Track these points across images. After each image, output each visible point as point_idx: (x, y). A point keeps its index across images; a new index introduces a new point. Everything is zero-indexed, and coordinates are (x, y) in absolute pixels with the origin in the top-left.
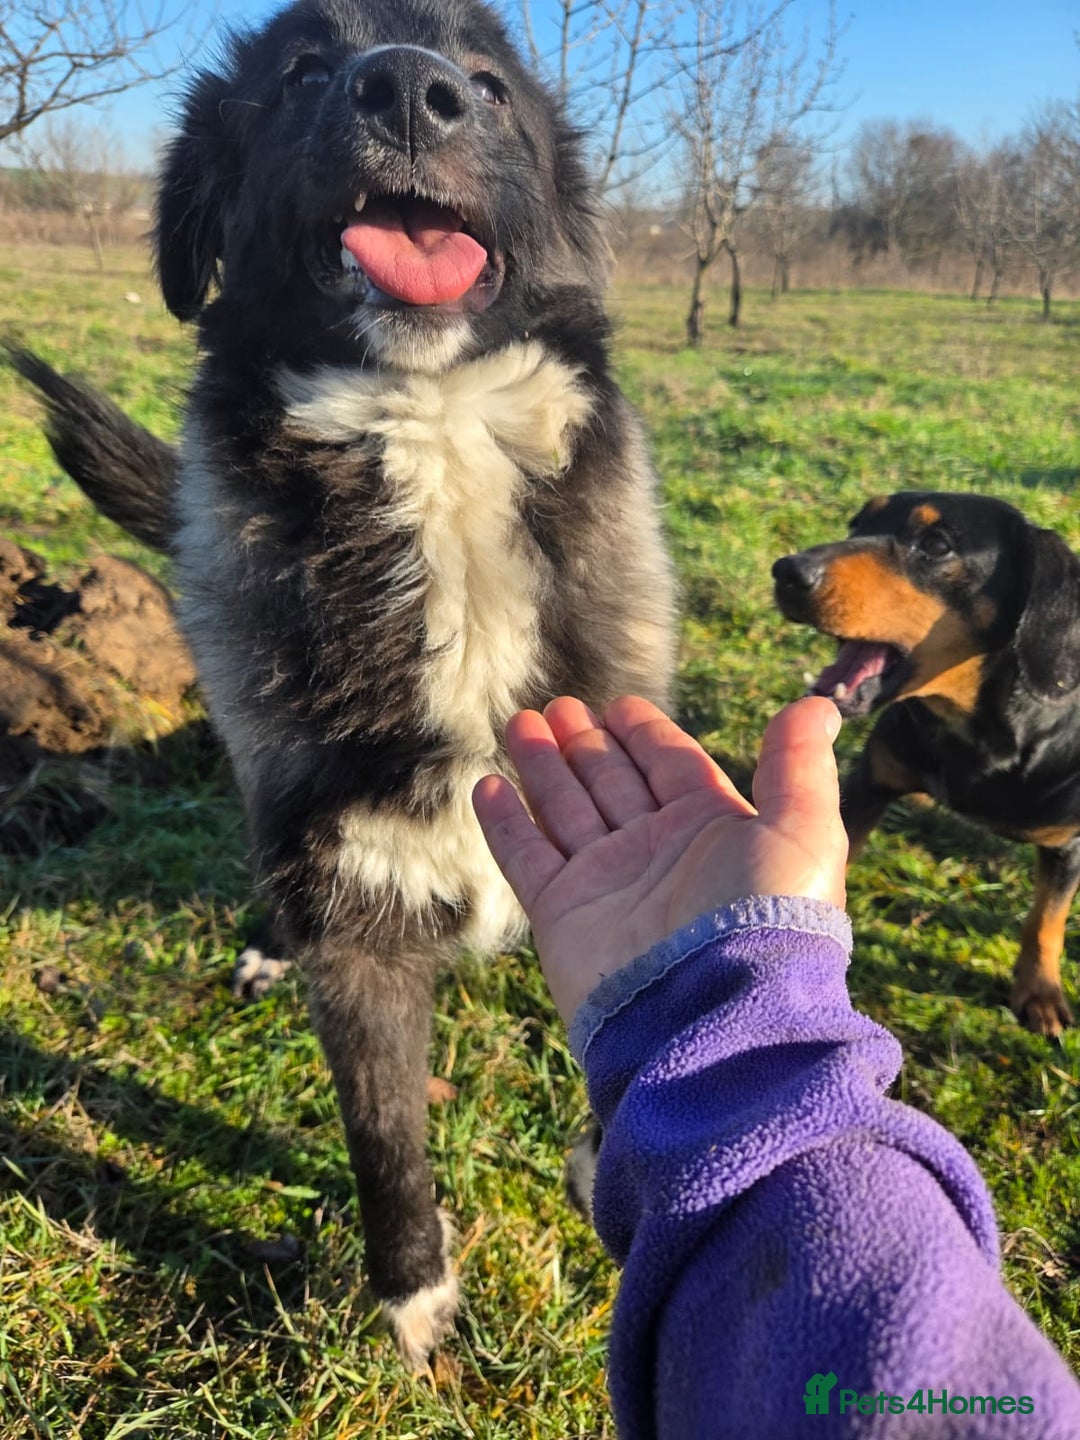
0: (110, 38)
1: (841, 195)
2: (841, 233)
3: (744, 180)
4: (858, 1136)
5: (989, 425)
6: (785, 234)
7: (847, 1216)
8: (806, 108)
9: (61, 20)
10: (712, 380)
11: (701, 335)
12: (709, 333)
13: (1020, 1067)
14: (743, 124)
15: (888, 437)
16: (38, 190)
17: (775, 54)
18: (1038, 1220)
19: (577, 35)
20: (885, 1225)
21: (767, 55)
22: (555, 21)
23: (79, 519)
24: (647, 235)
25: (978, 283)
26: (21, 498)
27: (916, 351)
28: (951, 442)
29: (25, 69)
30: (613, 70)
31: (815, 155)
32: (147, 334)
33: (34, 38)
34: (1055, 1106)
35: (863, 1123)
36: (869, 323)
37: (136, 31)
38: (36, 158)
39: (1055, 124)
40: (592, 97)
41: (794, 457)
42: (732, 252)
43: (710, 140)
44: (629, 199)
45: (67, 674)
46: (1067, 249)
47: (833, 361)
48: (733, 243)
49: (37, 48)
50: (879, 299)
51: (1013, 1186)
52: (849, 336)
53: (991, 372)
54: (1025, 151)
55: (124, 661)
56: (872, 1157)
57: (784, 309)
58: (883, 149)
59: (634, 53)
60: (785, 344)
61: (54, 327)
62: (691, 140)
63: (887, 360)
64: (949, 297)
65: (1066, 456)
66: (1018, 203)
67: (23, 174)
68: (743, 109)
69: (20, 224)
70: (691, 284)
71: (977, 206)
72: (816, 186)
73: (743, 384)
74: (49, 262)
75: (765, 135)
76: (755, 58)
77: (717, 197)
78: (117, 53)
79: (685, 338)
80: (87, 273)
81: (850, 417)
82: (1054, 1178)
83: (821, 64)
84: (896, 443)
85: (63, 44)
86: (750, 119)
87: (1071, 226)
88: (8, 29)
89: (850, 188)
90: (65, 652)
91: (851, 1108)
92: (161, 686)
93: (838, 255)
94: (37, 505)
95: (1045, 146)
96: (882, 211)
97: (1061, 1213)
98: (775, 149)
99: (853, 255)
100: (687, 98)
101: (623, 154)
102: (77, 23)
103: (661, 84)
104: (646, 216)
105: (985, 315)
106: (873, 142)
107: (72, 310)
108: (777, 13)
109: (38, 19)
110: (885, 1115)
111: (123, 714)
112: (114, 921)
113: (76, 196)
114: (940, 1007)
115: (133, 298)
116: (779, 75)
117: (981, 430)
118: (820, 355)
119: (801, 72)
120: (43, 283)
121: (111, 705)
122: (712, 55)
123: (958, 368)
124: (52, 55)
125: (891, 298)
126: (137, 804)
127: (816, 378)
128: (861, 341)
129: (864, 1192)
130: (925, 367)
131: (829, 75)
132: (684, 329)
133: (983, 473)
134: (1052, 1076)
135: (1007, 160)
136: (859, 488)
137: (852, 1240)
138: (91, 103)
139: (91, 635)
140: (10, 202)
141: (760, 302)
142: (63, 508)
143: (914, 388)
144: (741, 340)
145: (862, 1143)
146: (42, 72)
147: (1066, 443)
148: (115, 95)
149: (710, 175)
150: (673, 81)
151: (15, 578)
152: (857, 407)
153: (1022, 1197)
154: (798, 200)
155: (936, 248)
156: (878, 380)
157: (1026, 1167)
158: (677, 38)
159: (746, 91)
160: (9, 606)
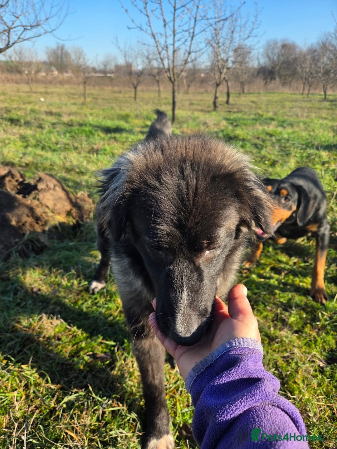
0: (36, 20)
1: (260, 63)
2: (260, 75)
3: (230, 59)
4: (267, 403)
5: (307, 132)
6: (243, 76)
7: (264, 423)
8: (249, 37)
9: (20, 15)
10: (221, 121)
11: (217, 107)
12: (220, 107)
13: (313, 312)
14: (229, 42)
15: (275, 136)
16: (11, 67)
17: (239, 20)
18: (318, 352)
19: (178, 16)
20: (274, 426)
21: (236, 21)
22: (171, 12)
23: (32, 165)
24: (200, 76)
25: (304, 90)
26: (14, 159)
27: (284, 111)
28: (294, 137)
29: (9, 31)
30: (189, 26)
31: (252, 51)
32: (48, 110)
33: (12, 21)
34: (323, 322)
35: (268, 399)
36: (270, 103)
37: (43, 18)
38: (10, 57)
39: (327, 39)
40: (183, 35)
41: (246, 142)
42: (227, 81)
43: (219, 47)
44: (194, 66)
45: (35, 207)
46: (331, 79)
47: (258, 114)
48: (227, 79)
49: (13, 24)
50: (272, 95)
51: (311, 343)
52: (263, 107)
53: (307, 117)
54: (318, 48)
55: (50, 204)
56: (271, 408)
57: (243, 98)
58: (273, 48)
59: (195, 21)
60: (243, 109)
61: (20, 109)
62: (213, 47)
63: (275, 114)
64: (295, 94)
65: (330, 141)
66: (316, 65)
67: (6, 62)
68: (229, 37)
69: (6, 78)
70: (214, 91)
71: (303, 65)
72: (252, 61)
73: (231, 122)
74: (16, 89)
75: (236, 45)
76: (233, 22)
77: (221, 64)
78: (38, 25)
79: (212, 108)
80: (28, 92)
81: (264, 131)
82: (322, 340)
83: (253, 23)
84: (278, 138)
85: (21, 23)
86: (231, 41)
87: (332, 71)
88: (4, 19)
89: (263, 61)
90: (34, 201)
91: (265, 395)
92: (61, 211)
93: (260, 82)
94: (19, 161)
95: (324, 46)
96: (273, 68)
97: (325, 350)
98: (239, 50)
99: (264, 82)
100: (212, 34)
101: (193, 52)
102: (25, 16)
103: (204, 30)
104: (199, 71)
105: (306, 99)
106: (270, 46)
107: (24, 104)
108: (239, 8)
109: (13, 15)
110: (274, 397)
111: (51, 219)
112: (53, 275)
113: (23, 69)
114: (290, 296)
115: (42, 99)
116: (240, 27)
117: (304, 134)
118: (254, 112)
119: (247, 26)
120: (15, 96)
121: (47, 216)
122: (219, 21)
123: (297, 115)
124: (18, 26)
125: (276, 95)
126: (55, 245)
127: (253, 119)
128: (267, 108)
129: (269, 417)
130: (287, 116)
131: (256, 26)
132: (212, 106)
133: (304, 147)
134: (322, 314)
135: (312, 51)
136: (266, 151)
137: (266, 429)
138: (29, 40)
139: (41, 196)
140: (3, 71)
141: (236, 97)
142: (27, 162)
143: (284, 122)
144: (230, 108)
145: (268, 405)
146: (15, 32)
147: (330, 137)
148: (37, 38)
149: (219, 58)
150: (208, 30)
151: (17, 181)
152: (266, 127)
153: (313, 345)
154: (247, 65)
155: (290, 79)
156: (272, 119)
157: (315, 338)
158: (209, 16)
159: (230, 32)
160: (15, 189)
